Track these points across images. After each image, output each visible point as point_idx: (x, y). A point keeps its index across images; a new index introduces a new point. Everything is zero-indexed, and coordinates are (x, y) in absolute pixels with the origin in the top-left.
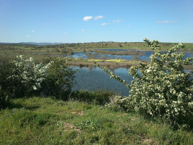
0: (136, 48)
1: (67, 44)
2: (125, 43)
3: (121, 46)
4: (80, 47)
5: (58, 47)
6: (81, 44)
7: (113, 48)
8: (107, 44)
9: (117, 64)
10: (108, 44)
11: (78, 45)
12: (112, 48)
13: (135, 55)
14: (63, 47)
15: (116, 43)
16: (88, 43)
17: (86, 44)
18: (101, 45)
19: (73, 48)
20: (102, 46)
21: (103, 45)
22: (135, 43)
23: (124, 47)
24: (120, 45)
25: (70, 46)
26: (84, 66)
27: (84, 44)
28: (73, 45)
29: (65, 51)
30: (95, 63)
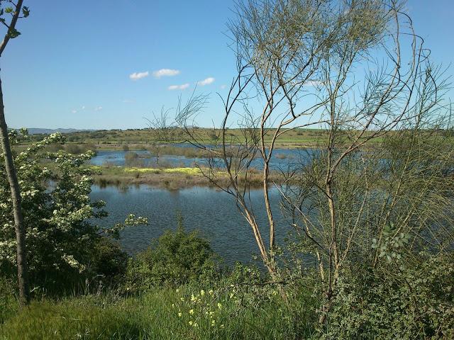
1: (88, 132)
3: (215, 138)
4: (118, 139)
6: (121, 131)
9: (188, 177)
11: (114, 133)
14: (78, 139)
15: (204, 130)
16: (139, 130)
17: (131, 132)
19: (101, 142)
20: (170, 136)
21: (173, 134)
24: (213, 134)
25: (93, 138)
26: (110, 183)
27: (127, 133)
28: (101, 134)
29: (77, 147)
30: (138, 177)
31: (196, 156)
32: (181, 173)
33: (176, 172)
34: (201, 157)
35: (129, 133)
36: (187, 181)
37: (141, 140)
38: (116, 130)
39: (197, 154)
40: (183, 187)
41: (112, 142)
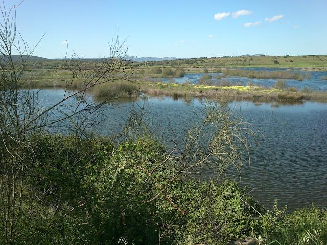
0: (304, 66)
1: (183, 59)
2: (285, 57)
3: (277, 63)
4: (204, 64)
5: (168, 65)
6: (206, 58)
7: (262, 66)
8: (251, 60)
10: (254, 59)
11: (202, 60)
12: (260, 66)
13: (291, 78)
14: (176, 64)
15: (269, 57)
16: (219, 57)
17: (214, 59)
18: (240, 60)
19: (192, 67)
20: (242, 62)
21: (245, 60)
22: (305, 56)
23: (283, 64)
24: (276, 60)
25: (186, 63)
26: (180, 96)
27: (211, 60)
28: (192, 61)
29: (171, 70)
30: (201, 92)
31: (255, 77)
32: (234, 90)
33: (230, 89)
34: (259, 78)
35: (212, 60)
36: (237, 96)
37: (221, 65)
38: (203, 58)
39: (256, 76)
40: (231, 101)
41: (199, 67)
